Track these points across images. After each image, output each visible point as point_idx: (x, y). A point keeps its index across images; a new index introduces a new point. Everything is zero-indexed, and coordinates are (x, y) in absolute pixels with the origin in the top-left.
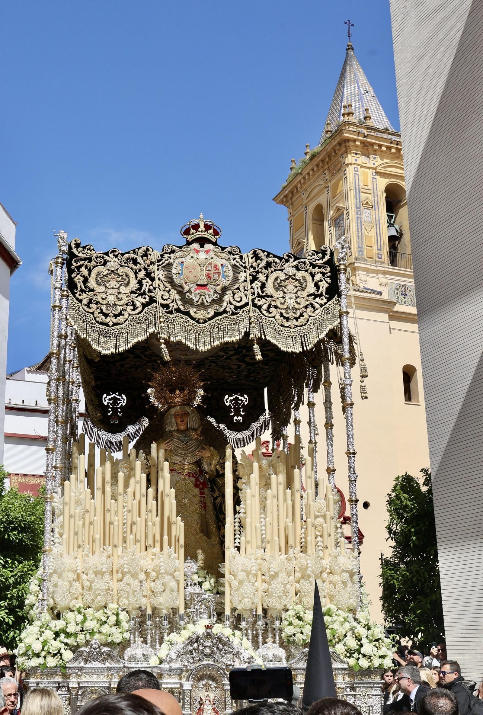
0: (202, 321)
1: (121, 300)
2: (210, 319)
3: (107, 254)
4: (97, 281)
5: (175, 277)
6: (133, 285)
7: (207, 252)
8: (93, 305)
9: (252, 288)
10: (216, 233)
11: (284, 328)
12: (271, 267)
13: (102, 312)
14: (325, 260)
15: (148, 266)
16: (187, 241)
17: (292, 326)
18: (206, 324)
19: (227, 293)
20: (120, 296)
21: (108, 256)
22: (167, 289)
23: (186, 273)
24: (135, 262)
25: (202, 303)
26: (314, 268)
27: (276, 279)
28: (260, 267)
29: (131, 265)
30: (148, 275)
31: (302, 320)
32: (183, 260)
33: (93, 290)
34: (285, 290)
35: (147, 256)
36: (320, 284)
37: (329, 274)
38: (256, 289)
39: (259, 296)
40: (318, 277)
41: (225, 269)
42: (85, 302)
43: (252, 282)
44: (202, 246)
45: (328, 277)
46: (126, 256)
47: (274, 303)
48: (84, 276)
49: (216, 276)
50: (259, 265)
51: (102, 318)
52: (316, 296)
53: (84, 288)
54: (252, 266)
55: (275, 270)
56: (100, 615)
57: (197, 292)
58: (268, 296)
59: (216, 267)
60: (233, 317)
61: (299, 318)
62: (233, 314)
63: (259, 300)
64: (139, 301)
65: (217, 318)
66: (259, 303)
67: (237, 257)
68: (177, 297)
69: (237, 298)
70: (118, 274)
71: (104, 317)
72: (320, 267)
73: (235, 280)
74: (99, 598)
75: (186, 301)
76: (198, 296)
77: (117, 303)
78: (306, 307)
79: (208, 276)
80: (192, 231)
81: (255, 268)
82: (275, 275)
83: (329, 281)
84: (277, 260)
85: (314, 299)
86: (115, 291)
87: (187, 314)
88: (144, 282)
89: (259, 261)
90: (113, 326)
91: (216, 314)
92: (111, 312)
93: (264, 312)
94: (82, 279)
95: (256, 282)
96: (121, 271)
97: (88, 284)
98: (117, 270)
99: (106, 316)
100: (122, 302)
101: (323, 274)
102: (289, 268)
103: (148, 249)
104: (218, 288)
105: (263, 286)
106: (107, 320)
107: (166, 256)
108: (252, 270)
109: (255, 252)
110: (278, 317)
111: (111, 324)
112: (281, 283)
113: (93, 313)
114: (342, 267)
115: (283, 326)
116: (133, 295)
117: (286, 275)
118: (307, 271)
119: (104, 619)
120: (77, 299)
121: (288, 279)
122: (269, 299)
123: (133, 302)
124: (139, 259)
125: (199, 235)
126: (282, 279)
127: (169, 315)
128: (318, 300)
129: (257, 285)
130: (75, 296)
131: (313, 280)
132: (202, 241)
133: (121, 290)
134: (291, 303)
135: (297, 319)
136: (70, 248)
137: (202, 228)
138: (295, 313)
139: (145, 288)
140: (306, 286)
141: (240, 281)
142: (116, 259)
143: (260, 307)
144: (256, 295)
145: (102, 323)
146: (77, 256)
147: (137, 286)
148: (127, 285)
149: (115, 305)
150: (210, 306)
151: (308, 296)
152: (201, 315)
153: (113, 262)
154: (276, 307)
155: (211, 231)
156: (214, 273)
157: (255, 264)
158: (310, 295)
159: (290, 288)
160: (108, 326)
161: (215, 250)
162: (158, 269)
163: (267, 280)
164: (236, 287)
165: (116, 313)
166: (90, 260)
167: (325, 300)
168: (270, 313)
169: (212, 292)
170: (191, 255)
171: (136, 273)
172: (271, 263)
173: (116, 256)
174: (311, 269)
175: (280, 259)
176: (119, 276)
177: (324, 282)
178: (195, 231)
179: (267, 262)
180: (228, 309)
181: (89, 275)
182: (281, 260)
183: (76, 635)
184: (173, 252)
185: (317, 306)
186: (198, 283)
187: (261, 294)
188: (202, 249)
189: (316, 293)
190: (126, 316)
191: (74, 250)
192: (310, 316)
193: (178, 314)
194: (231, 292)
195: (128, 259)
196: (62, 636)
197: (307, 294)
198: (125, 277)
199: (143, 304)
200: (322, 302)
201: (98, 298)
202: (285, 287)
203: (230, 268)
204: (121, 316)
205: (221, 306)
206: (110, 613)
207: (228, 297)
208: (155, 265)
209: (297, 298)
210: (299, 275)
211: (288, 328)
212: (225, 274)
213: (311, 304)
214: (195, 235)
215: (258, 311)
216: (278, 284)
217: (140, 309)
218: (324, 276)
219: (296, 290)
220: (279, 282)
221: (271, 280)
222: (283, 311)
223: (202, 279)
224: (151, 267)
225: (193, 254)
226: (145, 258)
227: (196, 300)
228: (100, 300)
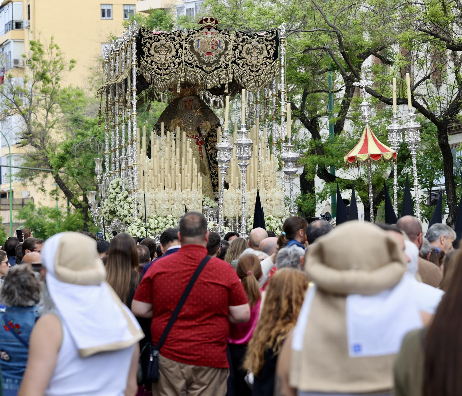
0: (209, 72)
1: (167, 61)
2: (213, 71)
3: (159, 35)
4: (155, 50)
5: (195, 47)
6: (174, 53)
7: (212, 33)
8: (153, 64)
9: (235, 53)
10: (216, 23)
11: (250, 77)
12: (245, 41)
13: (158, 68)
14: (273, 37)
16: (201, 27)
17: (255, 76)
18: (211, 74)
19: (222, 56)
20: (167, 59)
22: (191, 55)
23: (201, 45)
24: (174, 39)
25: (209, 62)
26: (267, 42)
27: (248, 48)
29: (172, 41)
30: (181, 47)
31: (260, 72)
32: (199, 38)
33: (153, 56)
34: (252, 55)
36: (270, 51)
37: (275, 45)
38: (237, 54)
39: (238, 58)
41: (221, 43)
42: (149, 62)
44: (209, 30)
45: (274, 47)
46: (169, 36)
47: (246, 62)
48: (148, 48)
49: (216, 47)
50: (238, 40)
51: (158, 71)
52: (267, 58)
53: (148, 54)
55: (247, 43)
56: (164, 219)
57: (207, 56)
58: (243, 58)
59: (216, 42)
60: (225, 70)
61: (258, 71)
62: (225, 68)
63: (238, 61)
65: (216, 70)
66: (238, 62)
67: (227, 36)
68: (196, 59)
69: (227, 59)
71: (159, 71)
72: (270, 41)
73: (226, 49)
74: (164, 212)
76: (207, 58)
77: (166, 63)
78: (262, 64)
79: (212, 47)
80: (204, 22)
81: (236, 42)
82: (247, 46)
83: (275, 49)
84: (248, 38)
85: (267, 60)
86: (164, 56)
87: (201, 68)
88: (179, 50)
89: (239, 38)
90: (164, 75)
91: (217, 68)
92: (162, 67)
93: (241, 67)
94: (147, 49)
95: (237, 50)
96: (167, 44)
97: (150, 52)
98: (165, 44)
99: (160, 70)
100: (168, 62)
101: (272, 45)
102: (254, 42)
103: (180, 32)
104: (218, 54)
105: (241, 52)
106: (161, 72)
107: (190, 36)
108: (235, 43)
109: (237, 33)
110: (248, 71)
111: (163, 74)
112: (250, 50)
113: (153, 68)
114: (282, 40)
115: (250, 75)
116: (174, 58)
117: (253, 46)
118: (263, 43)
119: (167, 222)
120: (145, 61)
121: (253, 48)
122: (243, 60)
123: (174, 62)
124: (176, 38)
125: (207, 24)
126: (251, 48)
127: (192, 69)
128: (268, 60)
129: (237, 52)
130: (144, 59)
131: (267, 49)
132: (209, 28)
133: (168, 56)
134: (255, 62)
135: (257, 71)
136: (140, 31)
137: (209, 21)
138: (257, 68)
139: (180, 54)
140: (263, 52)
141: (229, 50)
142: (164, 38)
143: (238, 65)
145: (158, 74)
146: (144, 37)
147: (176, 53)
148: (170, 53)
149: (164, 64)
150: (213, 64)
151: (263, 58)
152: (208, 69)
153: (163, 40)
154: (247, 64)
155: (214, 22)
156: (215, 46)
157: (237, 40)
158: (265, 58)
159: (255, 53)
160: (162, 75)
161: (216, 32)
162: (186, 44)
163: (242, 49)
164: (227, 53)
165: (166, 68)
166: (151, 38)
167: (272, 60)
168: (244, 68)
169: (214, 56)
170: (203, 35)
171: (175, 46)
172: (245, 39)
173: (164, 36)
174: (265, 42)
175: (250, 36)
176: (166, 47)
177: (272, 50)
178: (205, 22)
179: (243, 39)
180: (222, 66)
181: (151, 47)
182: (250, 38)
183: (154, 229)
184: (194, 33)
185: (268, 64)
186: (207, 51)
187: (239, 57)
188: (209, 32)
189: (268, 56)
190: (170, 70)
191: (142, 33)
192: (264, 70)
193: (197, 68)
194: (224, 56)
195: (170, 38)
196: (149, 230)
197: (263, 57)
198: (169, 48)
199: (178, 63)
200: (271, 62)
201: (156, 60)
202: (252, 53)
203: (224, 42)
204: (168, 70)
205: (219, 64)
206: (169, 219)
207: (222, 59)
208: (184, 41)
209: (258, 59)
210: (259, 46)
211: (252, 77)
212: (221, 46)
213: (265, 62)
214: (205, 24)
215: (237, 66)
216: (248, 51)
217: (177, 66)
218: (272, 46)
219: (257, 54)
220: (249, 50)
221: (244, 49)
222: (250, 67)
223: (210, 49)
224: (182, 42)
225: (204, 34)
226: (179, 37)
227: (206, 60)
228: (157, 61)
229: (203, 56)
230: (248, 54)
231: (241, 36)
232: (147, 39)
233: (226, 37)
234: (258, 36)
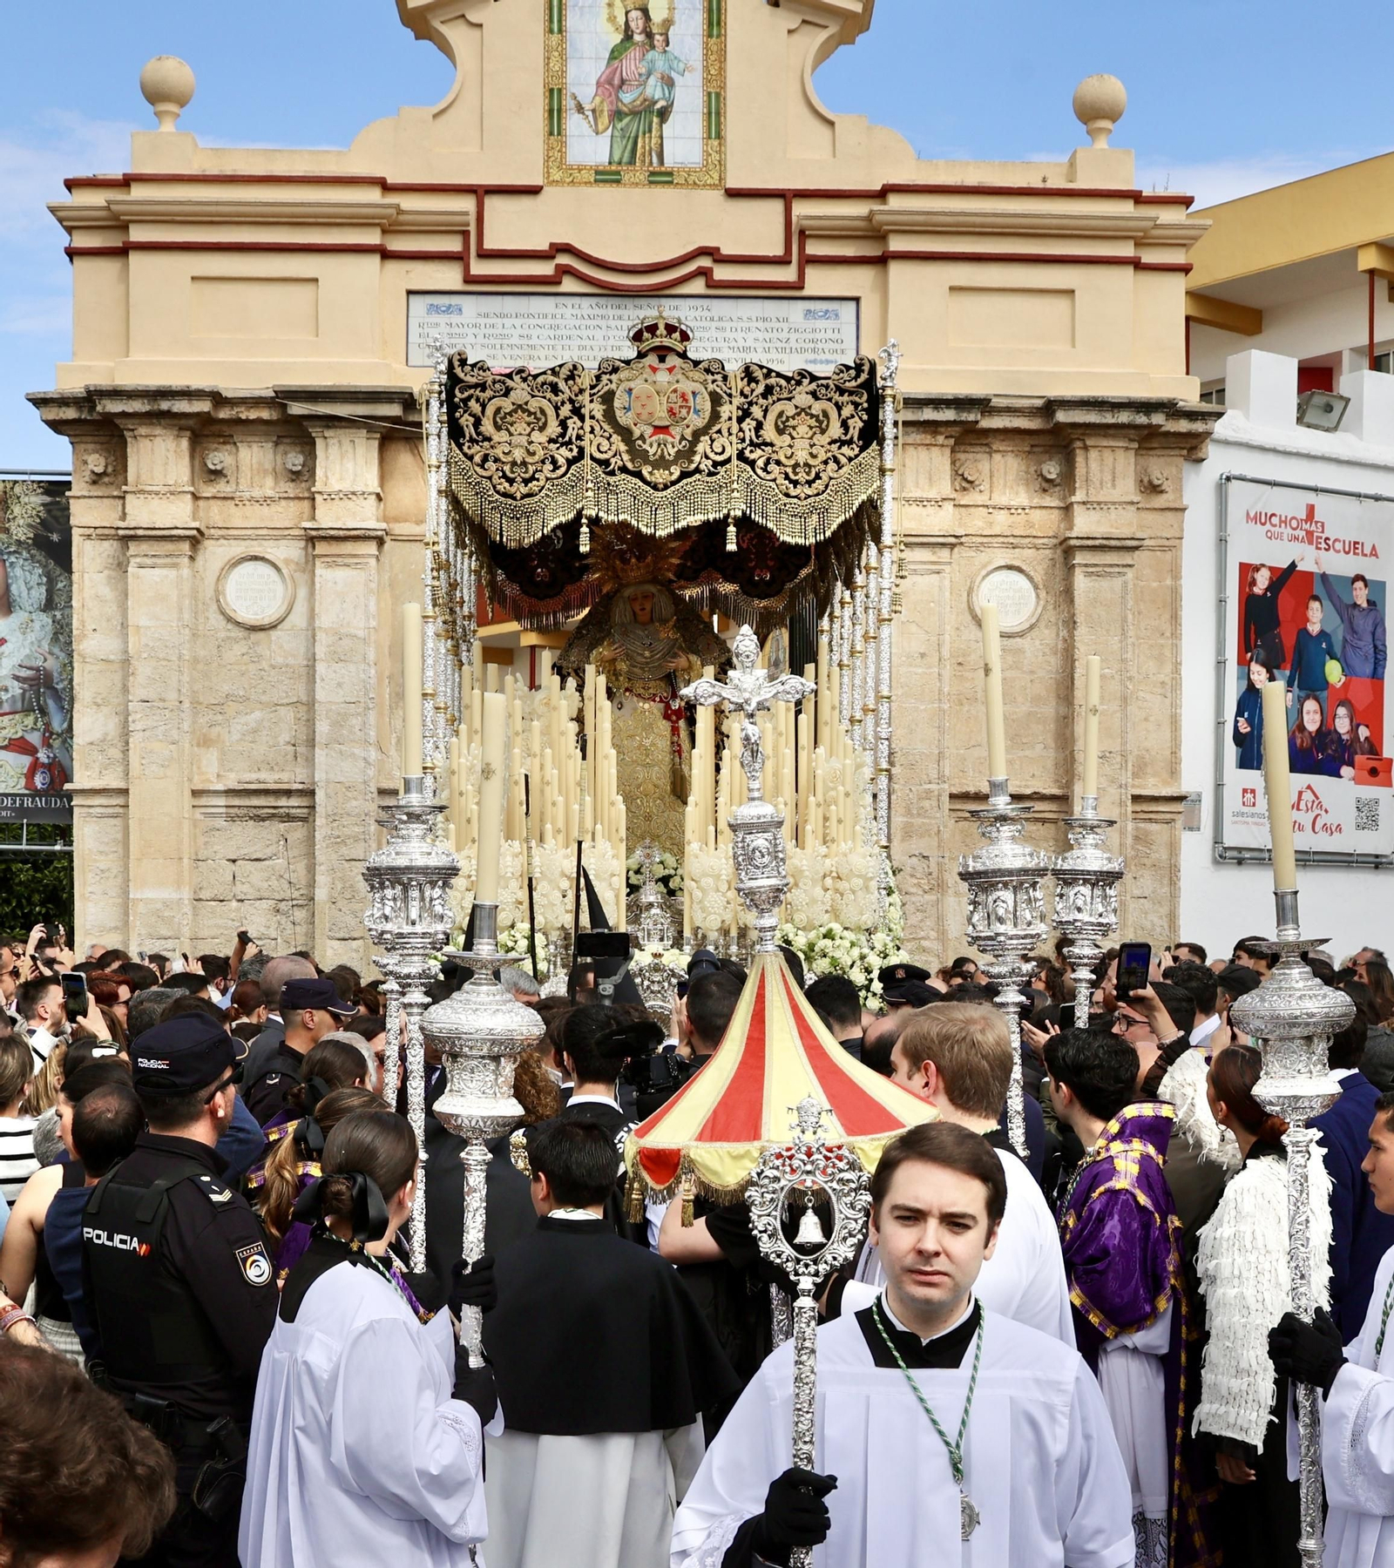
0: (661, 486)
1: (533, 454)
2: (673, 483)
3: (509, 376)
4: (495, 423)
5: (618, 413)
6: (553, 429)
7: (670, 370)
8: (490, 465)
9: (741, 430)
10: (685, 337)
11: (788, 500)
12: (772, 394)
13: (504, 476)
14: (860, 381)
15: (576, 395)
16: (639, 352)
17: (803, 496)
18: (668, 491)
19: (702, 438)
20: (531, 448)
21: (512, 379)
22: (606, 434)
23: (636, 406)
24: (555, 389)
25: (662, 456)
26: (841, 395)
27: (781, 414)
28: (755, 394)
29: (549, 395)
30: (577, 412)
31: (819, 485)
32: (632, 385)
33: (489, 439)
34: (794, 434)
35: (574, 379)
36: (850, 422)
37: (865, 405)
38: (747, 432)
39: (752, 444)
40: (848, 411)
41: (698, 398)
42: (477, 459)
43: (740, 420)
44: (662, 359)
45: (863, 410)
46: (541, 379)
47: (775, 457)
48: (474, 416)
49: (684, 411)
50: (753, 391)
51: (504, 486)
52: (843, 443)
53: (475, 436)
54: (742, 393)
55: (779, 400)
56: (504, 938)
57: (654, 438)
58: (766, 444)
59: (683, 396)
60: (709, 479)
61: (813, 481)
62: (711, 474)
63: (751, 452)
64: (563, 454)
65: (685, 481)
66: (752, 456)
67: (719, 377)
68: (623, 447)
69: (717, 447)
70: (528, 410)
71: (507, 485)
72: (851, 393)
73: (715, 416)
74: (505, 915)
75: (637, 454)
76: (655, 445)
77: (528, 460)
78: (826, 462)
79: (671, 412)
80: (646, 335)
81: (746, 397)
82: (778, 407)
83: (865, 417)
84: (783, 382)
85: (840, 448)
86: (524, 440)
87: (639, 475)
88: (569, 422)
89: (753, 385)
90: (522, 498)
91: (685, 475)
92: (518, 475)
93: (759, 472)
94: (472, 420)
95: (748, 420)
96: (534, 405)
97: (482, 429)
98: (526, 403)
99: (511, 481)
100: (536, 458)
101: (856, 405)
102: (802, 398)
103: (574, 367)
104: (688, 433)
105: (759, 426)
106: (513, 490)
107: (605, 378)
108: (743, 400)
109: (747, 369)
110: (781, 480)
111: (518, 495)
112: (787, 420)
113: (490, 478)
114: (888, 391)
115: (787, 495)
116: (553, 446)
117: (796, 407)
118: (830, 400)
119: (510, 944)
121: (798, 414)
122: (768, 449)
123: (552, 457)
124: (562, 385)
125: (657, 342)
126: (790, 414)
127: (609, 478)
128: (845, 449)
129: (749, 425)
130: (461, 450)
131: (840, 415)
132: (662, 353)
133: (533, 438)
134: (802, 456)
135: (810, 483)
136: (451, 366)
137: (661, 330)
138: (808, 474)
139: (572, 433)
140: (828, 426)
141: (722, 420)
142: (524, 385)
143: (752, 463)
144: (748, 442)
145: (505, 495)
146: (463, 381)
147: (559, 430)
148: (542, 429)
149: (524, 463)
150: (675, 462)
151: (830, 444)
152: (660, 476)
153: (520, 393)
154: (778, 463)
155: (677, 335)
156: (681, 407)
157: (747, 390)
158: (833, 442)
159: (802, 429)
160: (515, 499)
161: (684, 366)
162: (592, 401)
163: (765, 417)
164: (716, 428)
165: (527, 476)
166: (483, 386)
167: (857, 450)
168: (768, 473)
169: (678, 437)
170: (645, 376)
171: (557, 408)
172: (772, 387)
173: (524, 380)
174: (836, 397)
175: (788, 379)
176: (530, 414)
177: (857, 418)
178: (650, 336)
179: (767, 386)
180: (702, 467)
181: (483, 412)
182: (788, 382)
184: (615, 370)
185: (843, 460)
186: (656, 423)
187: (755, 440)
188: (662, 366)
189: (843, 438)
190: (542, 483)
191: (458, 371)
192: (831, 478)
193: (623, 476)
194: (707, 438)
195: (543, 384)
197: (829, 440)
198: (539, 415)
199: (567, 460)
200: (852, 454)
201: (498, 452)
202: (794, 428)
203: (707, 397)
204: (535, 483)
205: (692, 462)
207: (703, 446)
208: (587, 393)
209: (811, 446)
210: (817, 407)
211: (795, 500)
212: (698, 407)
213: (834, 457)
214: (650, 342)
215: (749, 469)
216: (783, 423)
217: (563, 469)
218: (856, 408)
219: (810, 433)
220: (784, 419)
221: (772, 416)
222: (789, 470)
223: (662, 418)
224: (580, 398)
225: (647, 373)
226: (571, 382)
227: (652, 451)
228: (501, 456)
229: (642, 437)
230: (780, 432)
231: (761, 377)
232: (471, 387)
233: (714, 381)
234: (814, 378)
